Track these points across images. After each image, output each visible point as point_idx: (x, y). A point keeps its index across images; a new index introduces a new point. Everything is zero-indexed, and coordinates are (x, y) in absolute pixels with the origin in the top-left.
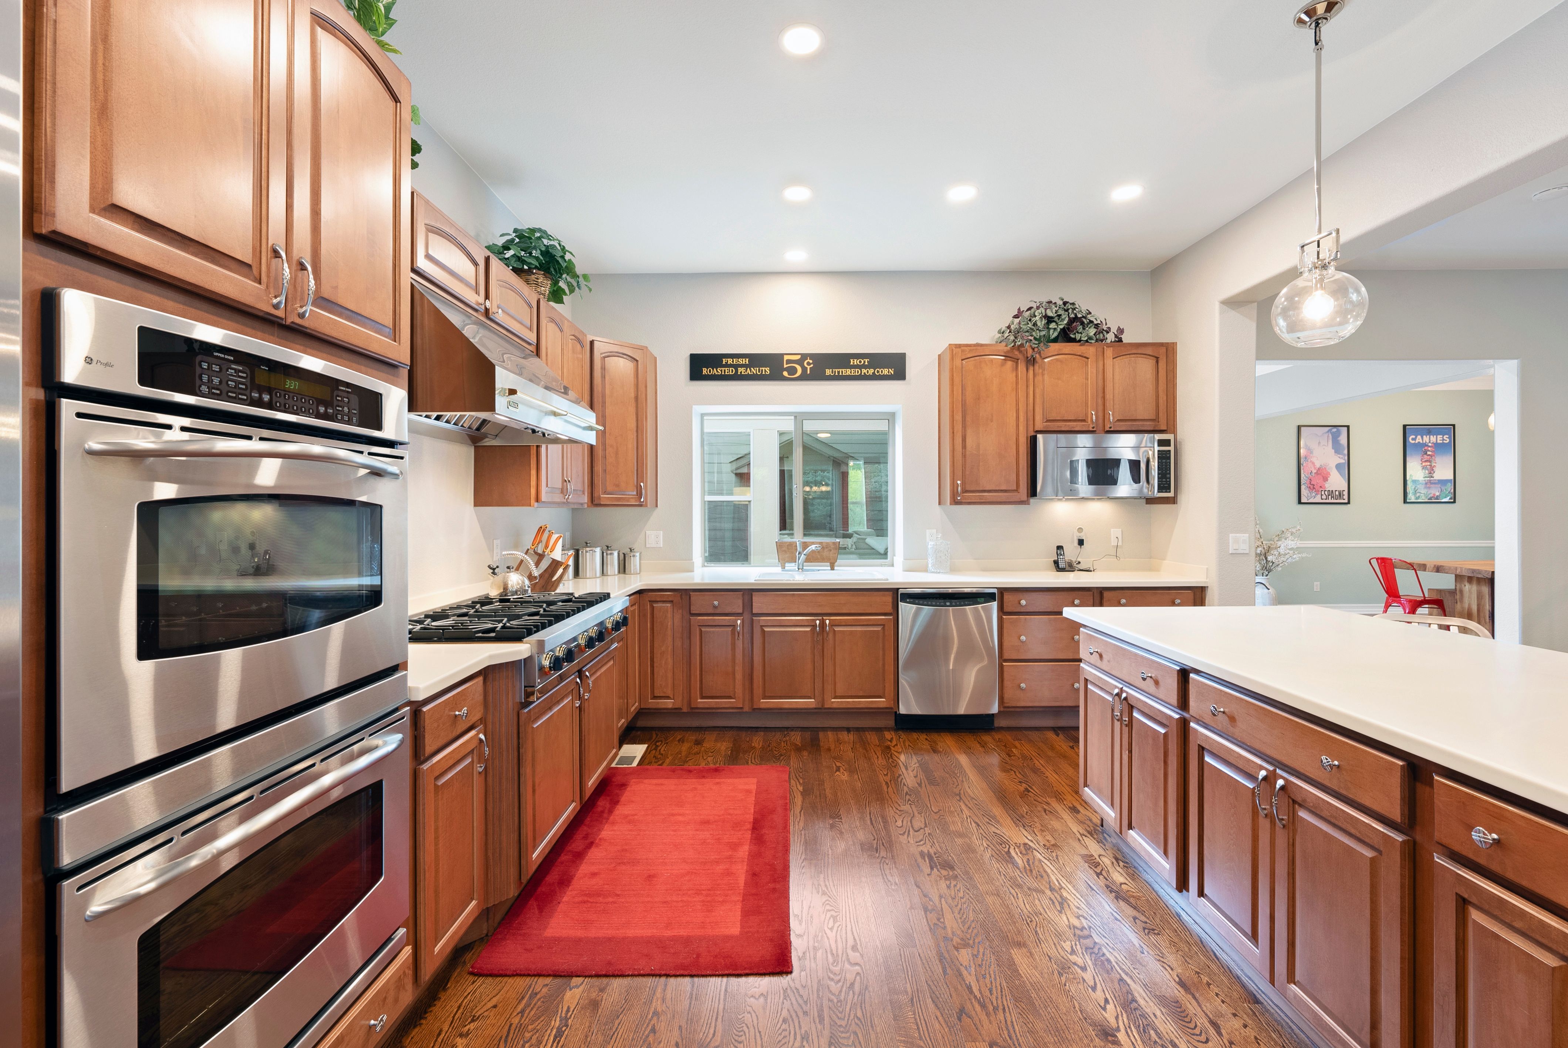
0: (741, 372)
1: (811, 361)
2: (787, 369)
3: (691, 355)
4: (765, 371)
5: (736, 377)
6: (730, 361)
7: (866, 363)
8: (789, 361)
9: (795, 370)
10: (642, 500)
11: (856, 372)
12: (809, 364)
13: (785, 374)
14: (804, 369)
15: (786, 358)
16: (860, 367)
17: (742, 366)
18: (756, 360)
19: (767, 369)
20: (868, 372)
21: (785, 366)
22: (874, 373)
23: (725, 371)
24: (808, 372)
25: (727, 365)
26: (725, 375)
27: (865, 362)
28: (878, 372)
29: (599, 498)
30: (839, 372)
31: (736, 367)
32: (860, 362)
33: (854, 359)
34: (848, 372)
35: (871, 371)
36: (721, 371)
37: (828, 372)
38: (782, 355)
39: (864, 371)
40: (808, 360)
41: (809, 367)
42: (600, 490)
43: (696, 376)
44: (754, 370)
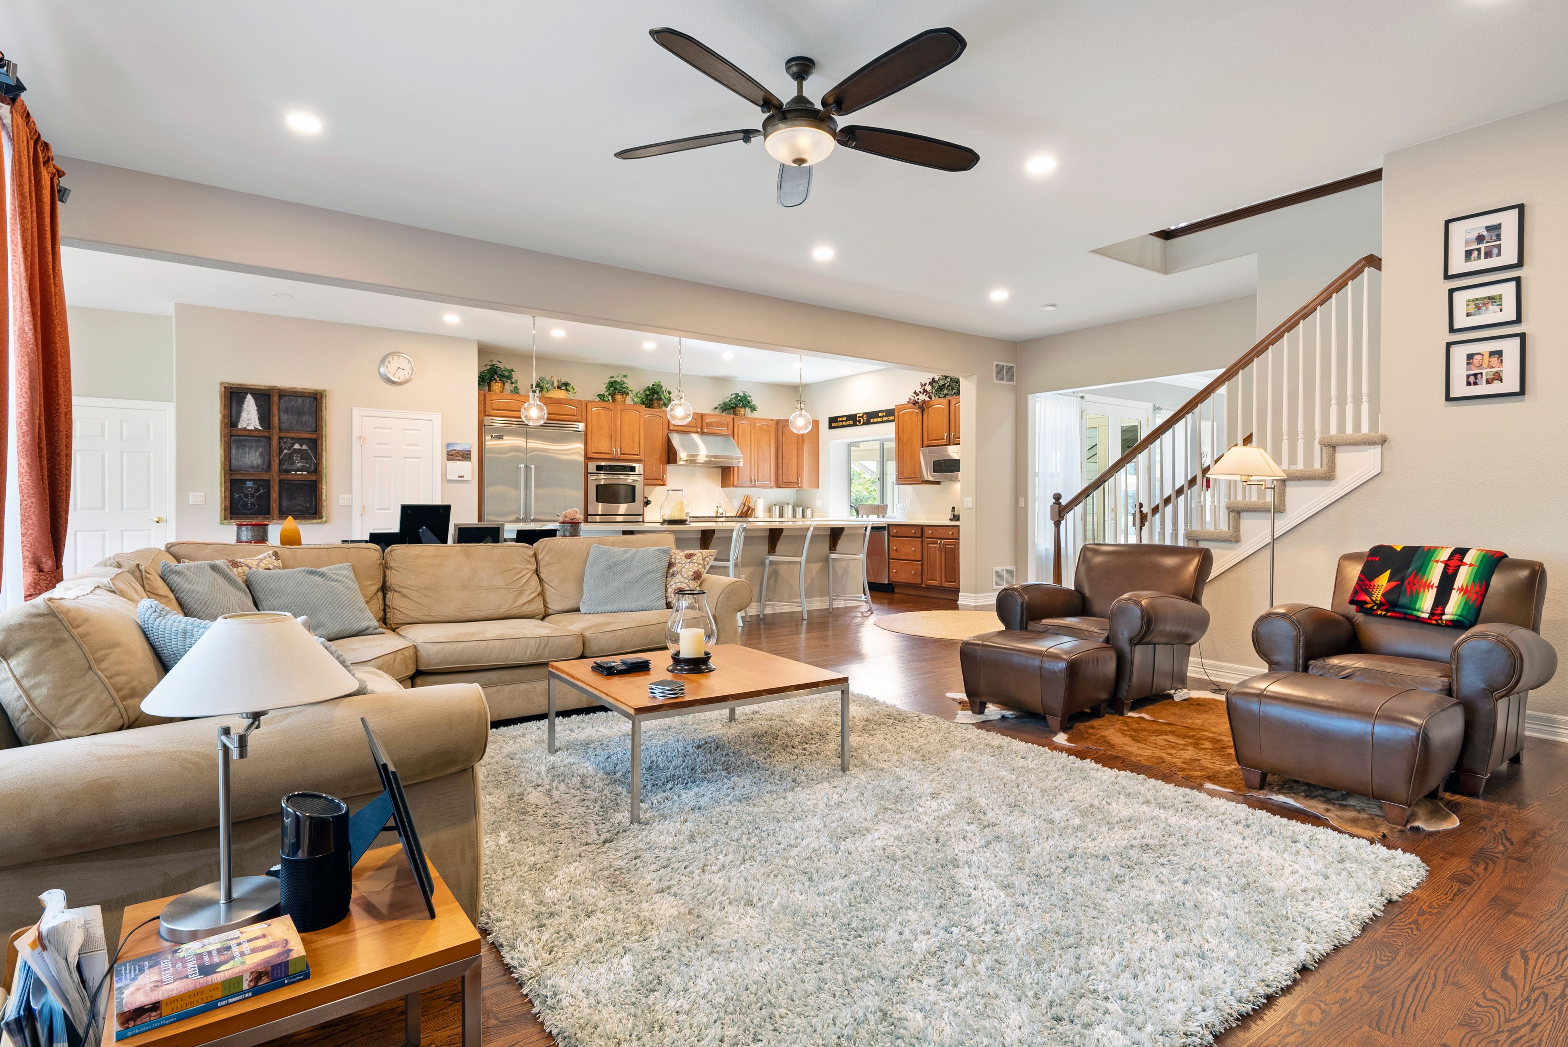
0: (843, 424)
2: (858, 421)
3: (828, 418)
6: (840, 419)
7: (884, 415)
8: (859, 417)
10: (804, 485)
13: (857, 423)
15: (858, 415)
16: (882, 417)
17: (843, 421)
18: (848, 417)
20: (885, 419)
21: (857, 419)
24: (865, 421)
25: (840, 421)
26: (841, 426)
28: (889, 418)
29: (781, 484)
30: (875, 420)
34: (879, 420)
35: (887, 418)
36: (838, 424)
37: (871, 421)
40: (865, 416)
41: (865, 419)
42: (781, 482)
43: (831, 427)
44: (848, 423)
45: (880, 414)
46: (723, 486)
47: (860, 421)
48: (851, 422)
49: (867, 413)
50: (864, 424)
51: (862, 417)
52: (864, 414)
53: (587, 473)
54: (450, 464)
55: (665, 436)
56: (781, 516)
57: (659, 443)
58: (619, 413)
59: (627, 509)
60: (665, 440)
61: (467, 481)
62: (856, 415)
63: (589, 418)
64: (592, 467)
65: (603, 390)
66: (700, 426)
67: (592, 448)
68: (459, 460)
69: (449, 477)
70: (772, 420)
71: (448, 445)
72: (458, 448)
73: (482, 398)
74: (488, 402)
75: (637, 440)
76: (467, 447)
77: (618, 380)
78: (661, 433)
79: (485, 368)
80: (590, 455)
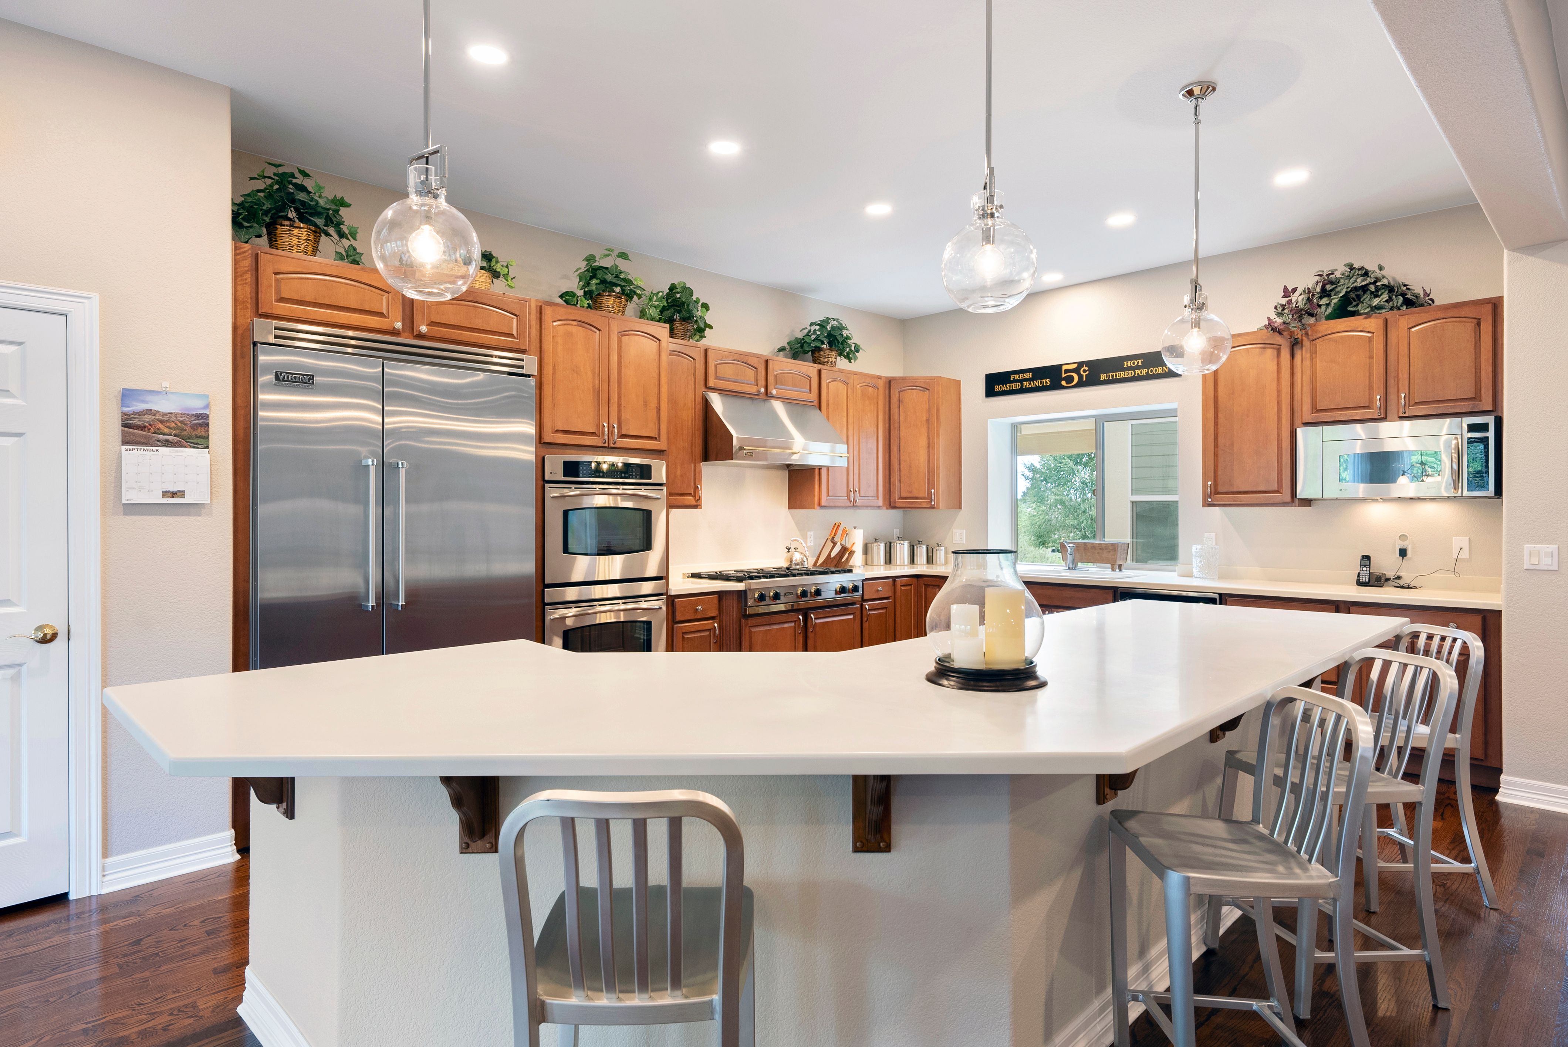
0: (1026, 386)
1: (1087, 369)
2: (1065, 378)
3: (987, 375)
4: (1046, 382)
5: (1023, 391)
6: (1017, 377)
7: (1140, 364)
8: (1067, 371)
9: (1072, 378)
10: (933, 503)
11: (1129, 374)
12: (1085, 371)
13: (1064, 383)
14: (1080, 376)
15: (1064, 368)
16: (1133, 368)
17: (1026, 380)
18: (1039, 373)
19: (1048, 381)
20: (1141, 372)
21: (1064, 376)
22: (1147, 373)
23: (1012, 386)
24: (1084, 379)
25: (1015, 381)
26: (1013, 390)
27: (1138, 363)
28: (1152, 371)
29: (895, 502)
30: (1113, 376)
31: (1021, 381)
32: (1134, 363)
33: (1127, 360)
34: (1122, 375)
35: (1145, 371)
36: (1010, 386)
37: (1103, 377)
38: (1060, 366)
39: (1138, 372)
40: (1084, 368)
41: (1084, 374)
42: (896, 496)
43: (990, 392)
44: (1037, 383)
45: (1128, 364)
46: (791, 507)
47: (1070, 379)
48: (1047, 382)
49: (1087, 363)
50: (1081, 384)
51: (1076, 371)
52: (1081, 364)
53: (543, 482)
54: (133, 456)
55: (699, 399)
56: (889, 560)
57: (689, 416)
58: (615, 337)
59: (625, 568)
60: (699, 407)
61: (194, 508)
62: (1059, 367)
63: (548, 346)
64: (554, 468)
65: (574, 285)
66: (763, 383)
67: (557, 419)
68: (167, 444)
69: (130, 496)
70: (880, 378)
71: (127, 395)
72: (163, 406)
73: (247, 263)
74: (268, 279)
75: (653, 404)
76: (195, 405)
77: (607, 263)
78: (691, 396)
79: (260, 185)
80: (548, 437)
